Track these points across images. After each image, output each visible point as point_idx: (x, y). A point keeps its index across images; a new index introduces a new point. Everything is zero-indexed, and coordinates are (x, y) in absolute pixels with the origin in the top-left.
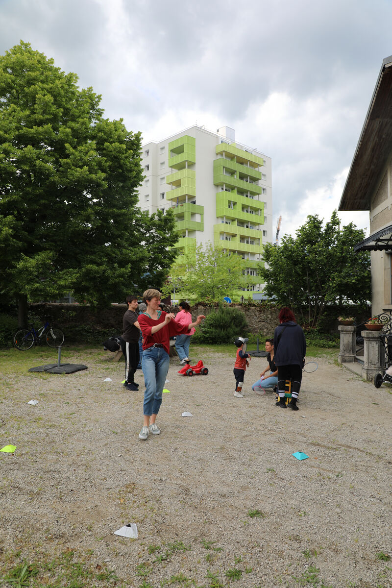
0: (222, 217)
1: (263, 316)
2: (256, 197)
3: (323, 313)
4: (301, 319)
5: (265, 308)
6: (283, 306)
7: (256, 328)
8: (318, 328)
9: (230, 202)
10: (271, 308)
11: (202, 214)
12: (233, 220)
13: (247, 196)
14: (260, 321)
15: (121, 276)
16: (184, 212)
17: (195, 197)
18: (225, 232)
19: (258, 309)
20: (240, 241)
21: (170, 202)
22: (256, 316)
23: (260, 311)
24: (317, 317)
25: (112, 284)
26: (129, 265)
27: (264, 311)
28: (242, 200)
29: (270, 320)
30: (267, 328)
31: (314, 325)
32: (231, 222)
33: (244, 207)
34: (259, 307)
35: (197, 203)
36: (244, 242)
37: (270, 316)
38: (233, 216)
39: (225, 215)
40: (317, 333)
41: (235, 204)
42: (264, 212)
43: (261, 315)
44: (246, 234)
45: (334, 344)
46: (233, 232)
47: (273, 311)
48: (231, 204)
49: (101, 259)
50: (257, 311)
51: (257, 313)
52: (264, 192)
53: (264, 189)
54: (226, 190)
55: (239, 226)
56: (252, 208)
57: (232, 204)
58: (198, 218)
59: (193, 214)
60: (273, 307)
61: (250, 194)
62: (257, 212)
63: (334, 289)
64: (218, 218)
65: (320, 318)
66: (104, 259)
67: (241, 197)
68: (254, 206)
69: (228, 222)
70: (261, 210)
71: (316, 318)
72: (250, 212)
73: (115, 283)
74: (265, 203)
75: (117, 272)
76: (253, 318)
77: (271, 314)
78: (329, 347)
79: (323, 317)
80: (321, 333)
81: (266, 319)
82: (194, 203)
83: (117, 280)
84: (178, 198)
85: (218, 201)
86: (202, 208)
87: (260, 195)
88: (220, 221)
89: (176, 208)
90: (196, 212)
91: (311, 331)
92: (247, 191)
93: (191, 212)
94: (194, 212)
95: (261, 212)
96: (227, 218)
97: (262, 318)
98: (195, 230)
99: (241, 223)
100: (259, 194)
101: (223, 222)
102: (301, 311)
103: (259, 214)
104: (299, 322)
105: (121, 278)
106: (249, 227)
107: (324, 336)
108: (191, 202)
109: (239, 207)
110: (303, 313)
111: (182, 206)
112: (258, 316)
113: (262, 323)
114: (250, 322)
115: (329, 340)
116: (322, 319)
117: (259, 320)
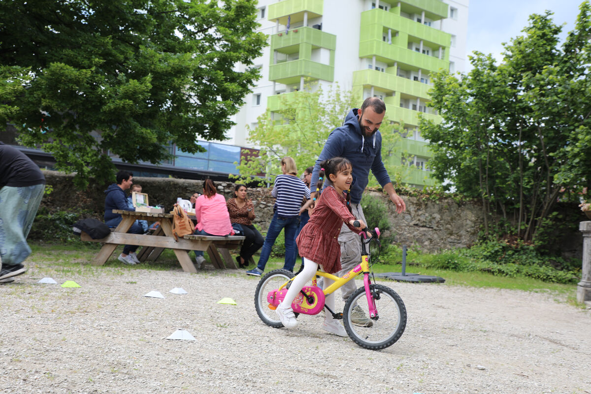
0: (369, 58)
1: (424, 215)
2: (437, 23)
3: (550, 212)
4: (502, 225)
5: (428, 199)
6: (465, 197)
7: (408, 238)
8: (538, 243)
9: (386, 30)
10: (440, 199)
11: (332, 50)
12: (390, 64)
13: (419, 21)
14: (417, 225)
15: (132, 95)
16: (299, 44)
17: (320, 17)
18: (372, 86)
19: (415, 200)
20: (401, 105)
21: (275, 24)
22: (410, 214)
23: (419, 205)
24: (536, 221)
25: (110, 110)
26: (149, 78)
27: (426, 205)
28: (409, 27)
29: (438, 222)
30: (431, 240)
31: (529, 238)
32: (385, 68)
33: (412, 42)
34: (416, 196)
35: (324, 29)
36: (407, 107)
37: (438, 216)
38: (390, 56)
39: (374, 53)
40: (534, 254)
41: (395, 34)
42: (450, 54)
43: (420, 213)
44: (412, 93)
45: (569, 275)
46: (389, 87)
47: (445, 205)
48: (387, 33)
49: (89, 59)
50: (413, 203)
51: (412, 209)
52: (452, 15)
53: (452, 10)
54: (381, 7)
55: (400, 76)
56: (427, 44)
57: (389, 34)
58: (324, 57)
59: (315, 49)
60: (446, 198)
61: (426, 16)
62: (436, 53)
63: (577, 160)
64: (361, 58)
65: (543, 223)
66: (97, 60)
67: (408, 21)
68: (432, 40)
69: (381, 67)
70: (444, 48)
71: (535, 223)
72: (424, 52)
73: (115, 109)
74: (453, 36)
75: (121, 89)
76: (404, 217)
77: (441, 211)
78: (560, 281)
79: (548, 221)
80: (542, 254)
81: (430, 222)
82: (319, 27)
83: (121, 103)
84: (289, 17)
85: (364, 28)
86: (332, 38)
87: (444, 20)
88: (365, 64)
89: (285, 36)
90: (321, 46)
91: (522, 248)
92: (419, 11)
93: (313, 45)
94: (317, 44)
95: (443, 53)
96: (380, 59)
97: (422, 218)
98: (317, 80)
99: (405, 71)
100: (441, 18)
101: (370, 67)
102: (503, 208)
103: (440, 57)
104: (497, 230)
105: (130, 99)
106: (419, 78)
107: (549, 260)
108: (315, 27)
109: (402, 40)
110: (508, 213)
111: (296, 32)
112: (413, 213)
113: (422, 229)
114: (397, 225)
115: (559, 268)
116: (548, 227)
117: (414, 222)
